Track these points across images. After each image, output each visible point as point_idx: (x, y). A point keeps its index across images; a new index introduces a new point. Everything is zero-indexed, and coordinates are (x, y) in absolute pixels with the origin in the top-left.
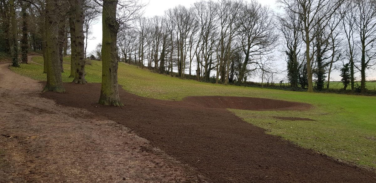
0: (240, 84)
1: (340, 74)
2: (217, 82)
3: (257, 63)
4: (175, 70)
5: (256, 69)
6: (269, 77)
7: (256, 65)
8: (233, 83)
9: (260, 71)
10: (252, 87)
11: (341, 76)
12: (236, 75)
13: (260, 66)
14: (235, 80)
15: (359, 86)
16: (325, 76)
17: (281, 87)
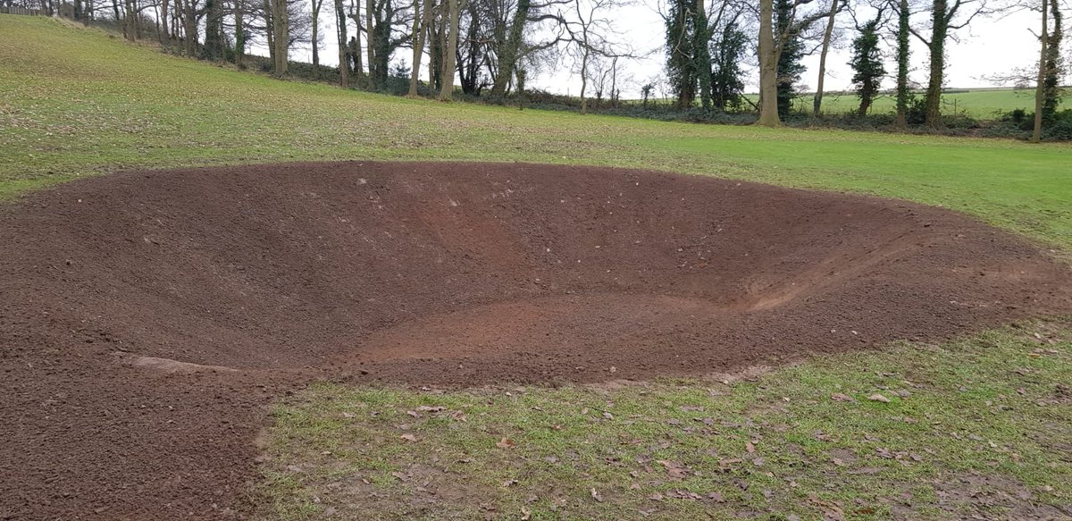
0: (503, 100)
1: (849, 60)
2: (413, 88)
3: (561, 20)
4: (259, 47)
5: (558, 39)
6: (603, 73)
7: (558, 29)
8: (478, 94)
9: (571, 52)
10: (547, 109)
11: (853, 66)
12: (488, 64)
13: (570, 32)
14: (485, 85)
15: (916, 102)
16: (798, 66)
17: (647, 109)
